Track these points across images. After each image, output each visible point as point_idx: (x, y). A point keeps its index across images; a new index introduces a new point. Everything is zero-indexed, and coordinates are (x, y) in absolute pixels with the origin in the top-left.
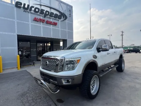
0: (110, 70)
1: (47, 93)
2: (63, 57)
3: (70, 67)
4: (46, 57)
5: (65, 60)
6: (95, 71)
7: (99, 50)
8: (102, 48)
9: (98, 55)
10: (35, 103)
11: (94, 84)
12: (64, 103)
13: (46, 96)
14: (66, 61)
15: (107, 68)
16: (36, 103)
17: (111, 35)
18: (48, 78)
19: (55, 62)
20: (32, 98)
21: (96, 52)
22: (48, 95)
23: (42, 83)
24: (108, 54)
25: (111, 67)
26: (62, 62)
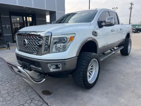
0: (113, 53)
1: (29, 84)
2: (49, 32)
3: (60, 47)
4: (23, 34)
5: (52, 37)
6: (94, 54)
7: (100, 25)
8: (105, 22)
9: (99, 31)
10: (11, 97)
11: (91, 70)
12: (52, 95)
13: (27, 88)
14: (54, 39)
15: (110, 51)
16: (13, 97)
17: (117, 8)
18: (29, 64)
19: (37, 40)
20: (7, 92)
21: (97, 27)
22: (30, 86)
23: (19, 71)
24: (112, 31)
25: (114, 49)
26: (48, 39)
